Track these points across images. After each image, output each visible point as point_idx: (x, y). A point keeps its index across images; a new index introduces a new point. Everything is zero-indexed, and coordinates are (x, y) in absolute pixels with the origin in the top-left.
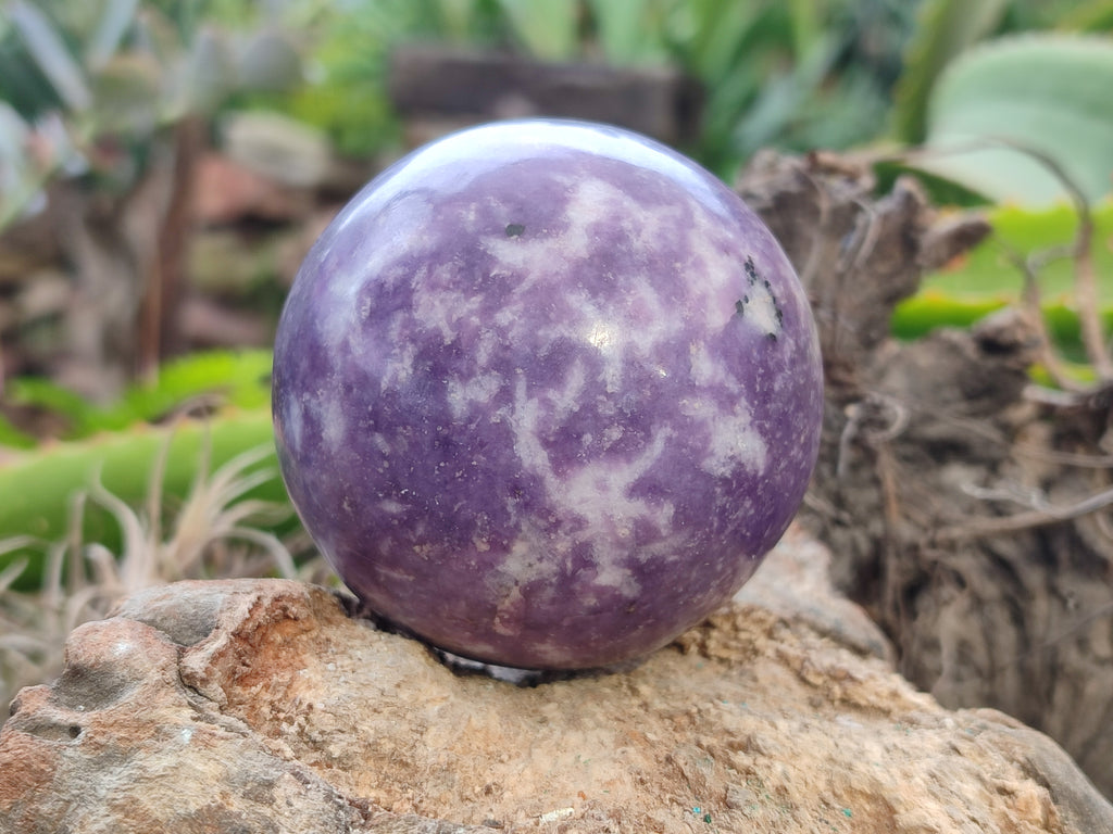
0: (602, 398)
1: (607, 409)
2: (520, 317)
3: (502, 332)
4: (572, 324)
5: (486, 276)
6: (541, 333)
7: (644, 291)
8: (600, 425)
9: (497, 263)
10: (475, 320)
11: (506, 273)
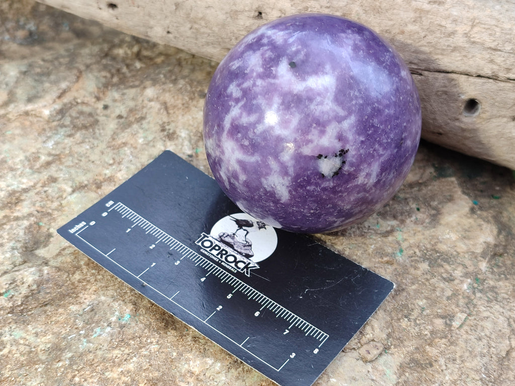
0: (252, 130)
1: (251, 135)
2: (261, 87)
3: (254, 85)
4: (268, 104)
5: (270, 68)
6: (259, 97)
7: (295, 120)
8: (245, 136)
9: (277, 67)
10: (255, 74)
11: (274, 72)
